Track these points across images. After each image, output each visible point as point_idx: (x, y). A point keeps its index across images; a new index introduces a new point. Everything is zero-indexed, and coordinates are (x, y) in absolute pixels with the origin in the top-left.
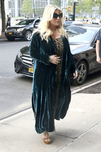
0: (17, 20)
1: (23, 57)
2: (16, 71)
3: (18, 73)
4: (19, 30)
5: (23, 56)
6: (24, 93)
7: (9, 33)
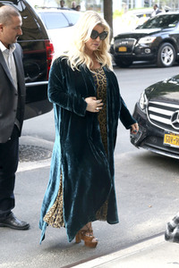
0: (140, 16)
1: (151, 109)
2: (132, 142)
3: (138, 145)
4: (143, 42)
5: (150, 105)
6: (151, 196)
7: (121, 49)
